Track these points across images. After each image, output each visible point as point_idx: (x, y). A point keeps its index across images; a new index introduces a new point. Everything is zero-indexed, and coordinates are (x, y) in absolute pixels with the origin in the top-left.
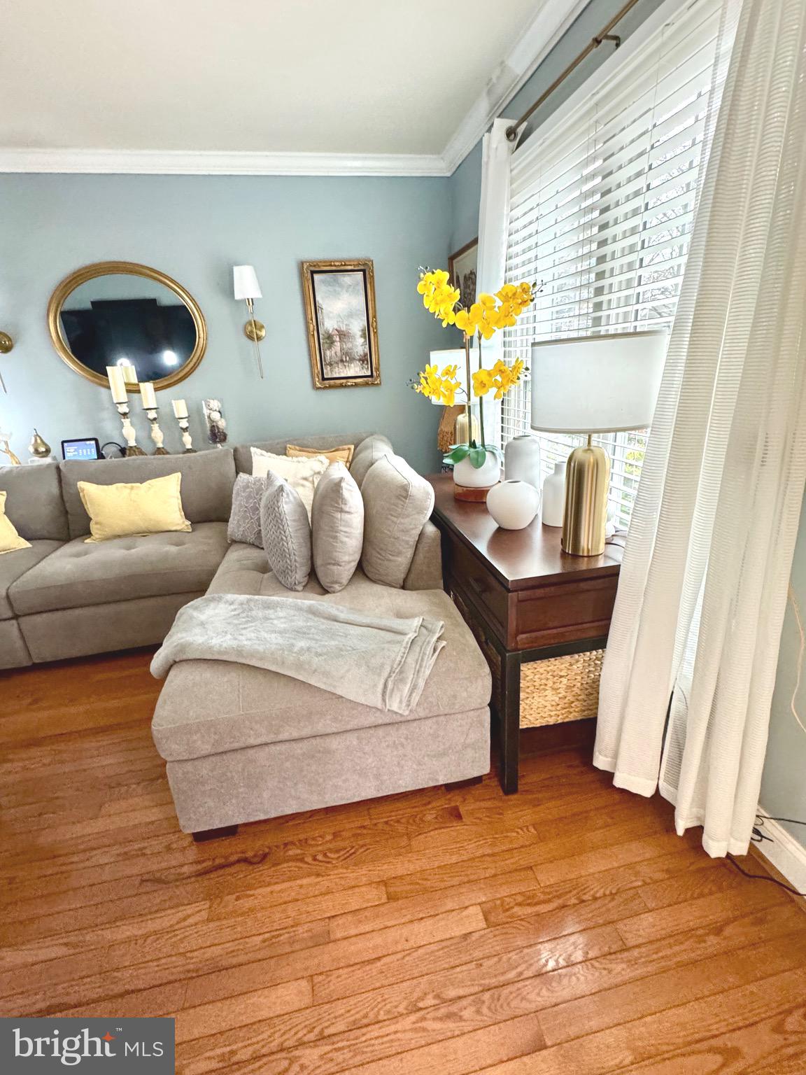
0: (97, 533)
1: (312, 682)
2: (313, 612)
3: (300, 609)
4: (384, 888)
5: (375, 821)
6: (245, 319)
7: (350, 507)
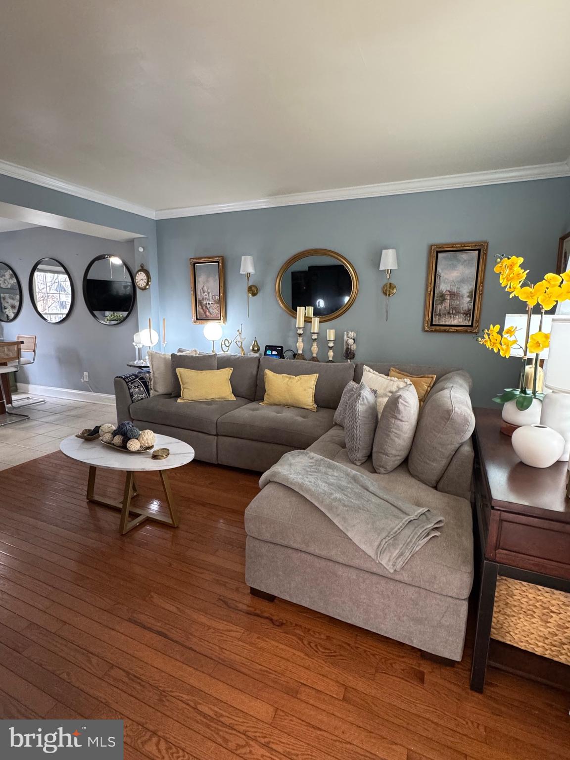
0: (266, 400)
1: (335, 521)
2: (355, 479)
3: (348, 475)
4: (344, 690)
5: (357, 645)
6: (385, 281)
7: (402, 417)
